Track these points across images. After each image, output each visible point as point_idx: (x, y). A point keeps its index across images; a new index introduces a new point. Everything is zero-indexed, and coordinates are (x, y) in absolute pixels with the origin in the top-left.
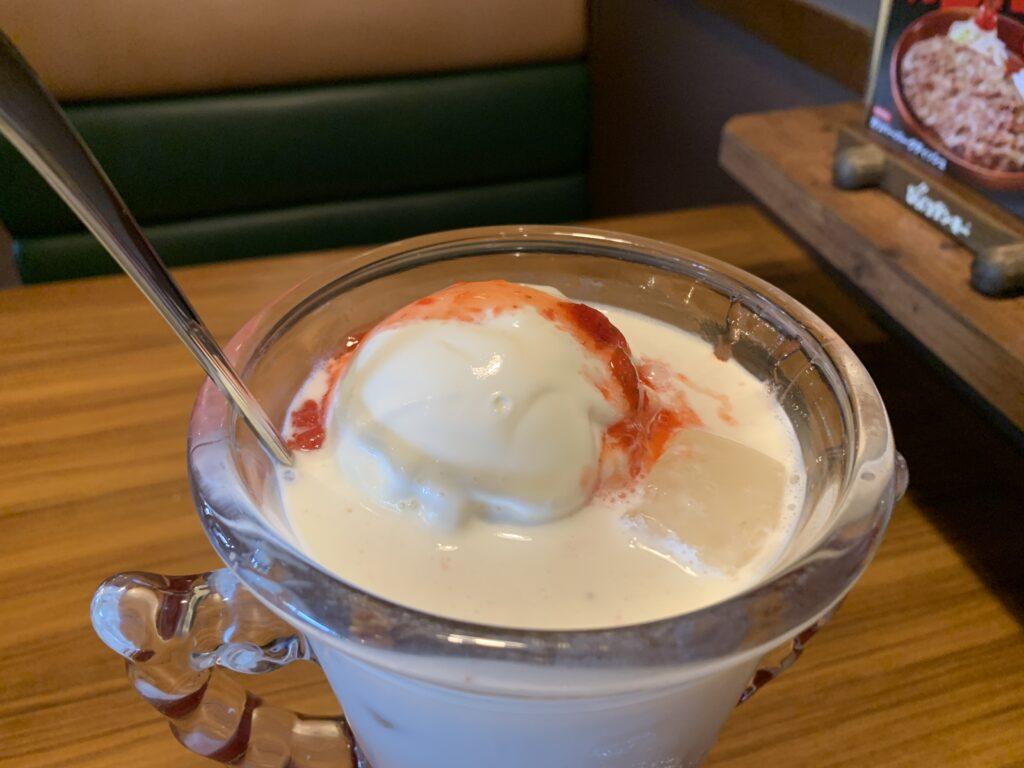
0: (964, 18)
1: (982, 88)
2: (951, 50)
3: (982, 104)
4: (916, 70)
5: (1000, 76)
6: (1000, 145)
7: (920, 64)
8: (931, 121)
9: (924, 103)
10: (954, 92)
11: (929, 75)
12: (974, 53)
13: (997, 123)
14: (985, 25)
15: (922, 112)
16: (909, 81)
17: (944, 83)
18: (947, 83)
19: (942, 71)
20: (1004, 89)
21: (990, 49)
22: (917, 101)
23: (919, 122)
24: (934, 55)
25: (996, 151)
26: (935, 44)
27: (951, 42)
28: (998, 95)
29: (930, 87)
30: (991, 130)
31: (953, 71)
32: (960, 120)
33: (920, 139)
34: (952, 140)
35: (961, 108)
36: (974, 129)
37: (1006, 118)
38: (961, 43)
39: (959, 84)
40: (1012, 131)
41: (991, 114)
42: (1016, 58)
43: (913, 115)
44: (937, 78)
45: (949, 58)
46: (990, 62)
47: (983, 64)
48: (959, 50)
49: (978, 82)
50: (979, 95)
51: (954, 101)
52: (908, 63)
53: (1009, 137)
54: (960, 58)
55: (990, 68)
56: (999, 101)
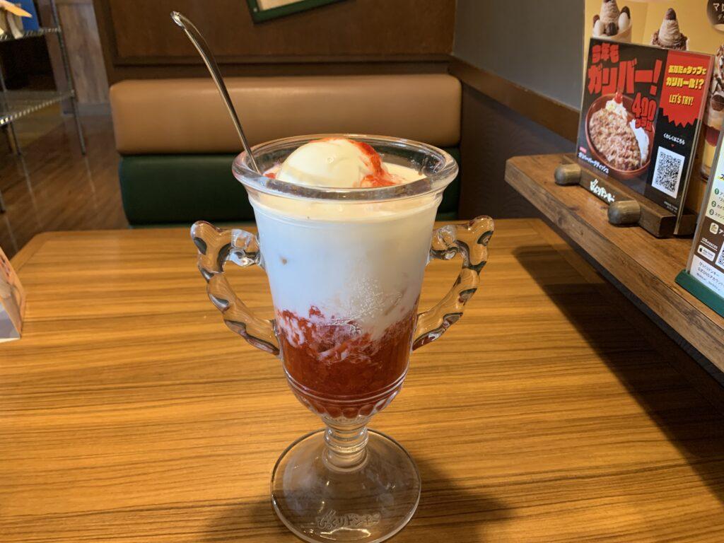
0: (611, 99)
1: (619, 131)
2: (607, 115)
3: (619, 138)
4: (594, 126)
5: (626, 123)
6: (627, 157)
7: (596, 123)
8: (601, 150)
9: (599, 142)
10: (609, 134)
11: (600, 128)
12: (615, 114)
13: (626, 147)
14: (618, 101)
15: (598, 146)
16: (592, 132)
17: (605, 130)
18: (607, 131)
19: (604, 125)
20: (627, 130)
21: (621, 112)
22: (596, 142)
23: (597, 151)
24: (601, 117)
25: (626, 160)
26: (601, 113)
27: (606, 110)
28: (625, 133)
29: (600, 133)
30: (624, 150)
31: (608, 124)
32: (612, 148)
33: (598, 160)
34: (610, 158)
35: (613, 142)
36: (618, 151)
37: (629, 143)
38: (610, 111)
39: (611, 131)
40: (632, 150)
41: (623, 143)
42: (630, 115)
43: (595, 148)
44: (603, 129)
45: (606, 118)
46: (622, 118)
47: (619, 119)
48: (610, 114)
49: (618, 128)
50: (618, 134)
51: (609, 139)
52: (591, 124)
53: (631, 153)
54: (610, 118)
55: (622, 121)
56: (626, 136)
